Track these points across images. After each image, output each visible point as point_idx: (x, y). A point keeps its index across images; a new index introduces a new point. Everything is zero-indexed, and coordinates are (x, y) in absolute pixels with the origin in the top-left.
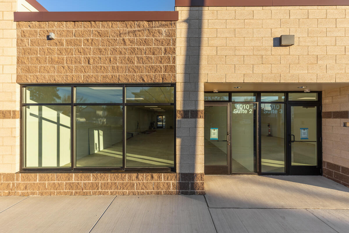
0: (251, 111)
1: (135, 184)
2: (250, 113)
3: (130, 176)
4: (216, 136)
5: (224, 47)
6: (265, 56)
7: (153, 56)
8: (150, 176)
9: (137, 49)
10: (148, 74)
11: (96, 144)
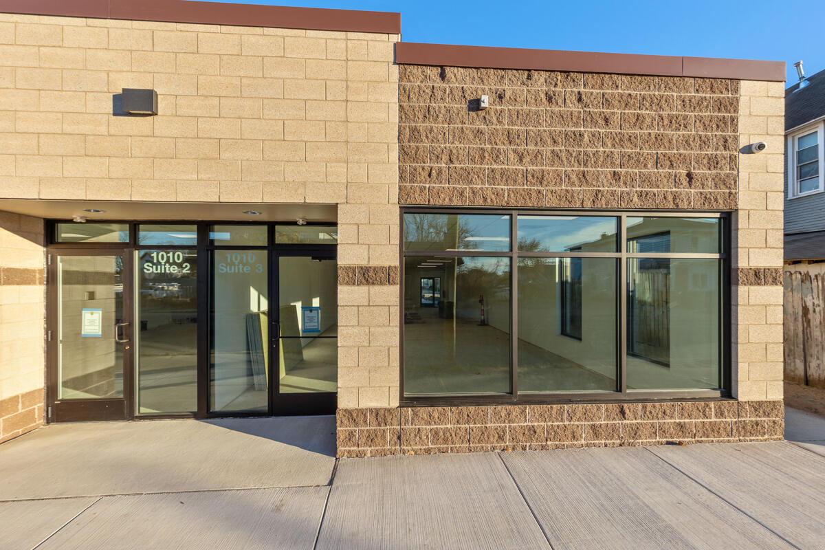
0: (186, 266)
2: (185, 271)
4: (97, 328)
6: (92, 137)
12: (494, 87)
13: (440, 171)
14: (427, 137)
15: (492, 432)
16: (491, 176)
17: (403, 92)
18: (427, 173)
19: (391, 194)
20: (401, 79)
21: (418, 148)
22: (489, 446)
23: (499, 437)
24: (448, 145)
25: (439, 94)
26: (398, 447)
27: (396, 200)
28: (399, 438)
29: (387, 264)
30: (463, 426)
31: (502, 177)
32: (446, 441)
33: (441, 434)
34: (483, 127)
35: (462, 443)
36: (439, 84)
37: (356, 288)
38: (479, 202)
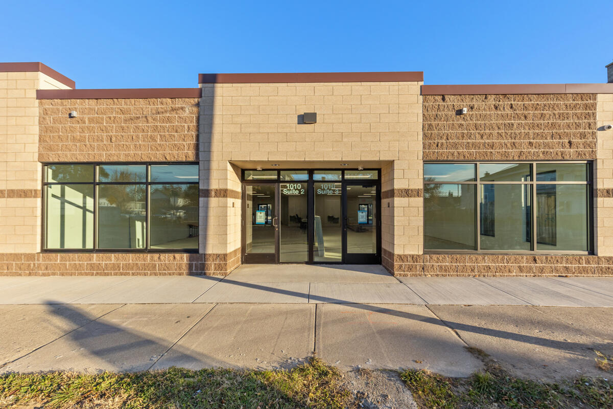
0: (303, 191)
1: (157, 265)
2: (302, 193)
3: (152, 257)
4: (263, 220)
5: (247, 125)
6: (289, 134)
7: (176, 134)
8: (172, 256)
9: (159, 127)
10: (171, 152)
11: (138, 240)
12: (468, 104)
13: (442, 144)
14: (436, 128)
15: (468, 268)
16: (467, 145)
17: (425, 107)
18: (435, 145)
19: (419, 155)
20: (423, 102)
21: (432, 133)
22: (467, 274)
23: (472, 270)
24: (446, 131)
25: (442, 108)
26: (423, 273)
27: (422, 158)
28: (423, 269)
29: (417, 188)
30: (454, 264)
31: (473, 146)
32: (446, 271)
33: (443, 267)
34: (463, 122)
35: (454, 272)
36: (441, 103)
37: (403, 199)
38: (462, 158)
